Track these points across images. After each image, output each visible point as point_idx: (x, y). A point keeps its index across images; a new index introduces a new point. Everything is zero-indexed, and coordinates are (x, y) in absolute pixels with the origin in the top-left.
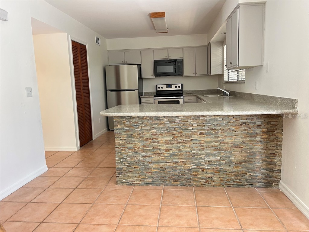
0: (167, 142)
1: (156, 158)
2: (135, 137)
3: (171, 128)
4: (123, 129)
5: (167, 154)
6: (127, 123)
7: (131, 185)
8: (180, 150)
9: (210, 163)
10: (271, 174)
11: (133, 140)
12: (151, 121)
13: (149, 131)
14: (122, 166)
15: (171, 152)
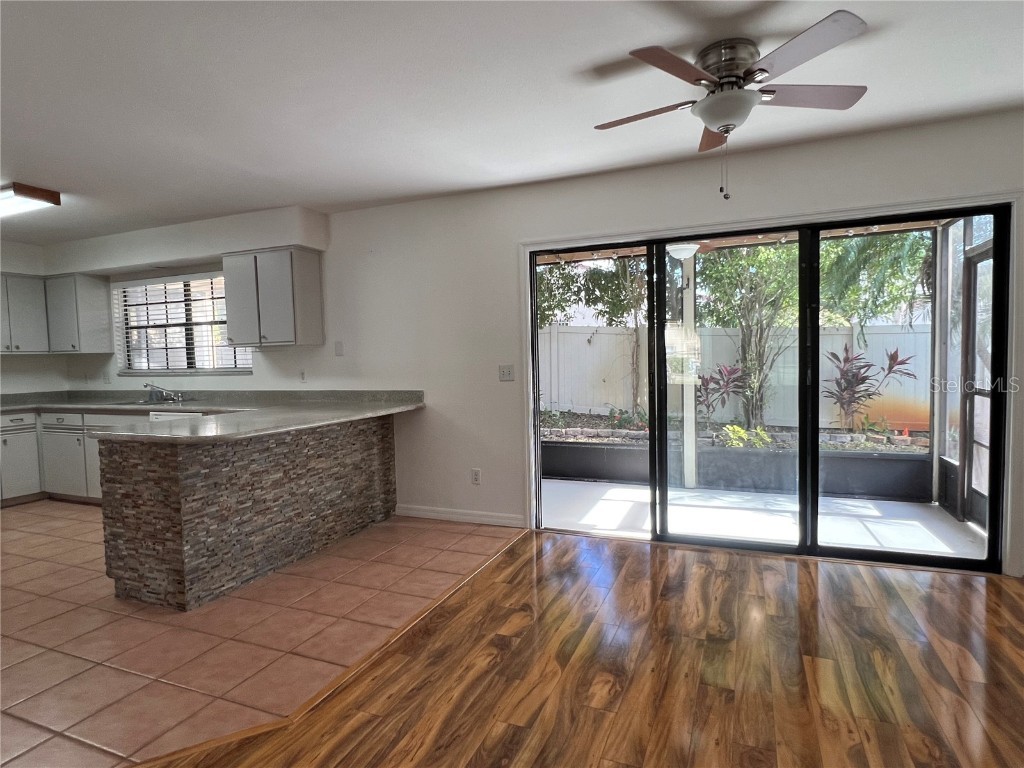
0: (276, 484)
1: (260, 520)
2: (223, 487)
3: (280, 454)
4: (197, 475)
5: (275, 506)
6: (205, 460)
7: (217, 596)
8: (293, 494)
9: (331, 503)
10: (389, 498)
11: (219, 494)
12: (249, 448)
13: (245, 468)
14: (197, 562)
15: (280, 501)
